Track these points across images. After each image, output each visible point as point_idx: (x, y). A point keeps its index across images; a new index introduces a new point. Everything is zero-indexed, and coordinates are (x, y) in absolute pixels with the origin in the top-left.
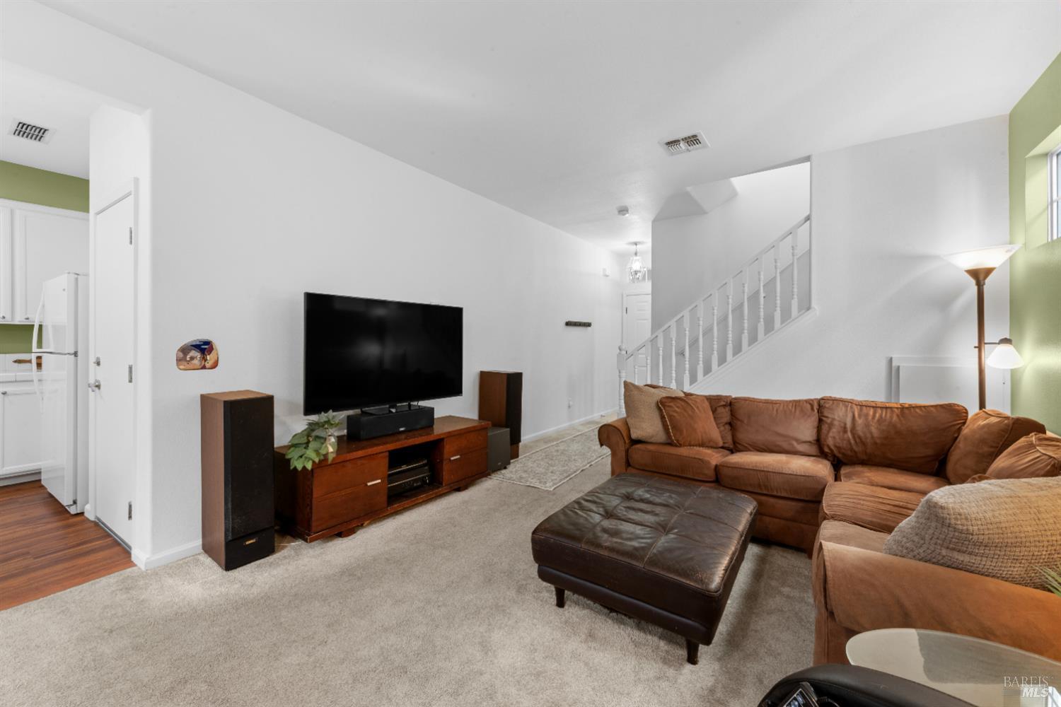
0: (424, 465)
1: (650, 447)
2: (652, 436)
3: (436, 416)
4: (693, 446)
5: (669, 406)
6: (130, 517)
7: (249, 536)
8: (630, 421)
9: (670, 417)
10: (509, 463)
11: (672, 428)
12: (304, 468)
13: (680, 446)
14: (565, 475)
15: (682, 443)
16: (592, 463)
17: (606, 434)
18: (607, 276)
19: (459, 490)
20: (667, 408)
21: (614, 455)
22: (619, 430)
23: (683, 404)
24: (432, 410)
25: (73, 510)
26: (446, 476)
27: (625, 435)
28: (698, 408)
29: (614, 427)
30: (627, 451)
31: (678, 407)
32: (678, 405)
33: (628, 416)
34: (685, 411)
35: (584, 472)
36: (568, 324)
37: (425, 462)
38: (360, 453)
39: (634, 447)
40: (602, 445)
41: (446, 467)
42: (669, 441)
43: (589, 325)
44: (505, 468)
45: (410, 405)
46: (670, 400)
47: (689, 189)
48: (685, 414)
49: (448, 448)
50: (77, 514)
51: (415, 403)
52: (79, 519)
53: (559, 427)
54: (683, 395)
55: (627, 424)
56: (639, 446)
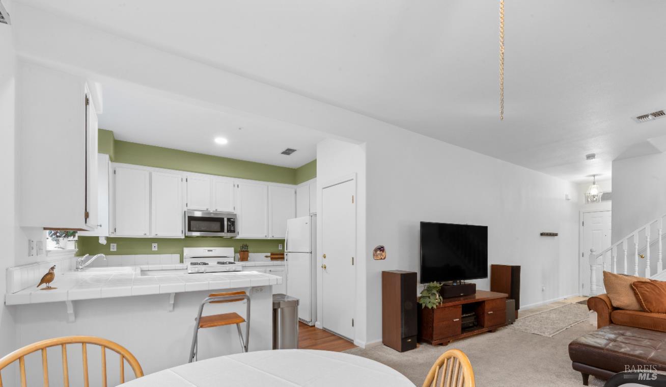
0: (474, 315)
1: (628, 312)
2: (628, 306)
3: (477, 289)
4: (661, 313)
5: (641, 287)
6: (353, 325)
7: (409, 338)
8: (610, 296)
9: (642, 294)
10: (515, 321)
11: (644, 301)
12: (432, 307)
13: (651, 312)
14: (555, 330)
15: (653, 310)
16: (572, 325)
17: (593, 303)
18: (568, 200)
19: (490, 331)
20: (639, 289)
21: (599, 316)
22: (604, 301)
23: (652, 286)
24: (474, 285)
25: (310, 324)
26: (487, 322)
27: (608, 303)
28: (663, 289)
29: (601, 299)
30: (610, 314)
31: (648, 288)
32: (649, 287)
33: (608, 293)
34: (654, 291)
35: (568, 330)
36: (542, 234)
37: (474, 313)
38: (451, 304)
39: (615, 311)
40: (590, 310)
41: (486, 318)
42: (641, 309)
43: (556, 235)
44: (512, 324)
45: (460, 282)
46: (640, 283)
47: (649, 140)
48: (654, 292)
49: (487, 307)
50: (312, 326)
51: (462, 281)
52: (313, 328)
53: (537, 303)
54: (650, 281)
55: (609, 298)
56: (618, 311)
